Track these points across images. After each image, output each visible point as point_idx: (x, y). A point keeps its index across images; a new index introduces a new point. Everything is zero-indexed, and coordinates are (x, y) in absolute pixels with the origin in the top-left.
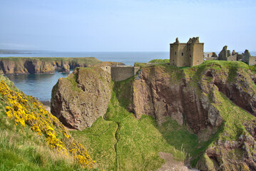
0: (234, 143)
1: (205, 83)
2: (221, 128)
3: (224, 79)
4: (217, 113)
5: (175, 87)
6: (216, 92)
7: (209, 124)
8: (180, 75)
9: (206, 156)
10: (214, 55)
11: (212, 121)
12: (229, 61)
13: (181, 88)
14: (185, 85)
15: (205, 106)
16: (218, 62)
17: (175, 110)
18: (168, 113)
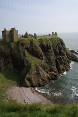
0: (35, 72)
1: (21, 48)
2: (30, 67)
3: (28, 46)
4: (28, 61)
5: (8, 52)
6: (26, 52)
7: (25, 66)
8: (9, 46)
9: (26, 80)
10: (22, 36)
11: (26, 65)
12: (29, 38)
13: (11, 52)
14: (12, 50)
15: (22, 59)
16: (25, 39)
17: (9, 63)
18: (6, 65)
